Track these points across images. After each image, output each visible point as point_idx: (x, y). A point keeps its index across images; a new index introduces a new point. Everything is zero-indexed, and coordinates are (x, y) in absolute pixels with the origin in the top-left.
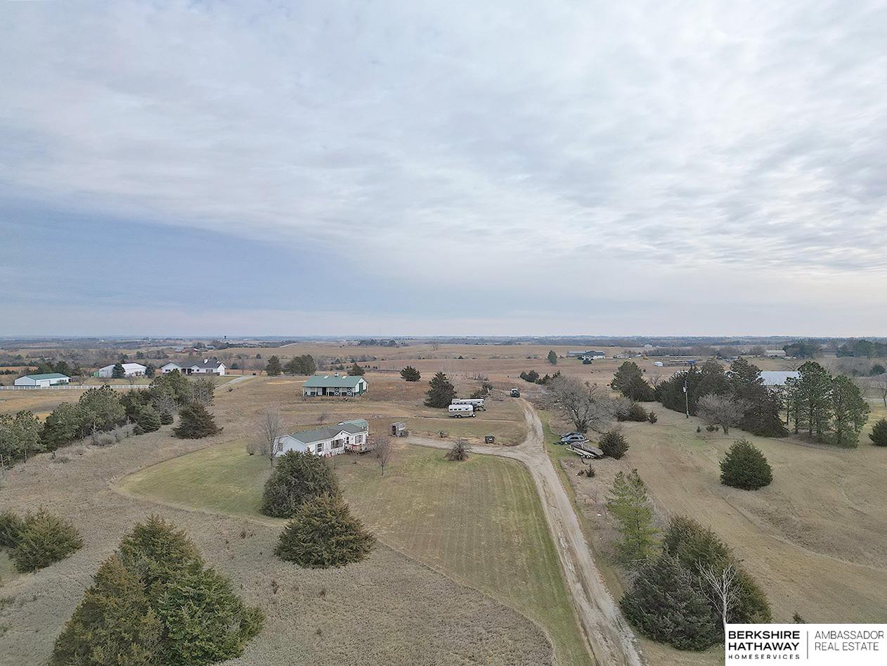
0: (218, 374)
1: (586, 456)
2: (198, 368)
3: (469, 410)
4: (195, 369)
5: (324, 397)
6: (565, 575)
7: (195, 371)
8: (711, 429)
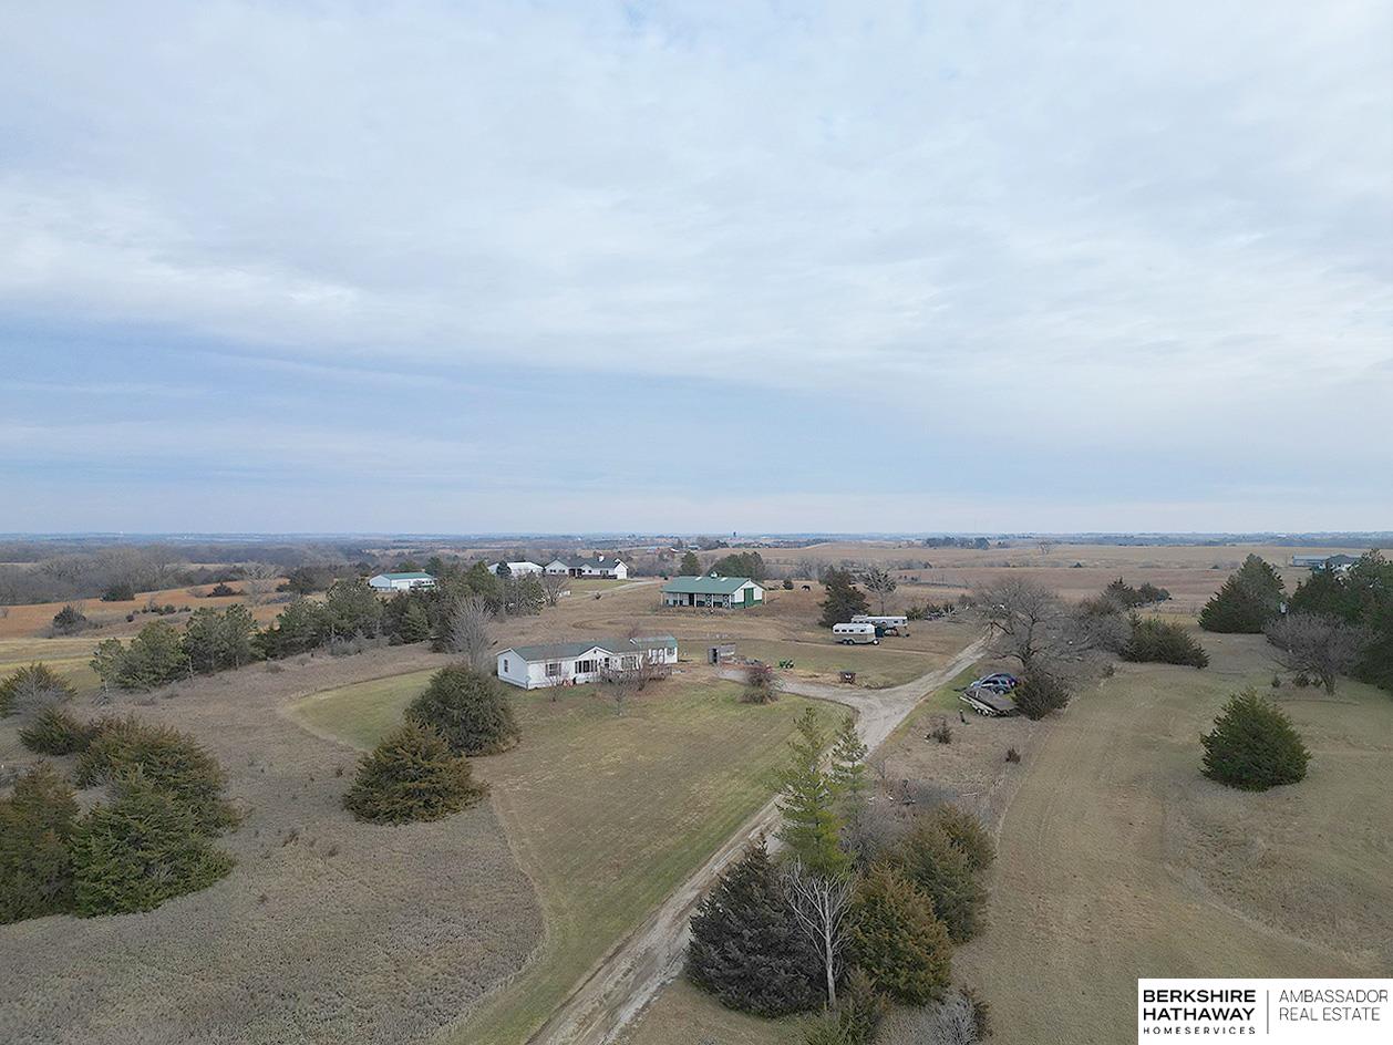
0: (615, 577)
1: (982, 711)
2: (590, 568)
3: (868, 632)
4: (586, 569)
5: (691, 608)
6: (690, 877)
7: (587, 573)
8: (1302, 682)
